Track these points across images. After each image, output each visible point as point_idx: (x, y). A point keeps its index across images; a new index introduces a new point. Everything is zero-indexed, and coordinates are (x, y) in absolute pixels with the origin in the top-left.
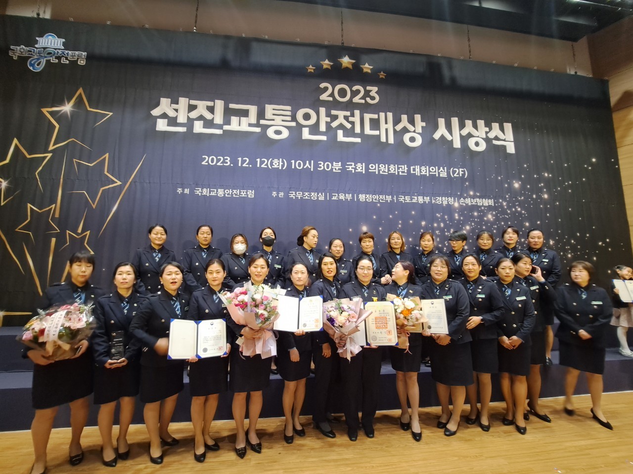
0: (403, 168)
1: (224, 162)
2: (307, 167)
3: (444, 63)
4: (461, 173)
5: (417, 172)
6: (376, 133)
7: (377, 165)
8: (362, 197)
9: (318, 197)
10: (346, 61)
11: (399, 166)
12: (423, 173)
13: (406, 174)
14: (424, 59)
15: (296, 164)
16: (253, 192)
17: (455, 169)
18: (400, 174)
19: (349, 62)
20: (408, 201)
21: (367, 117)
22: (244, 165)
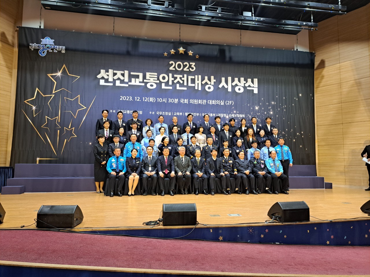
1: (129, 99)
2: (164, 101)
3: (227, 49)
4: (230, 103)
5: (211, 103)
6: (193, 85)
7: (193, 100)
9: (168, 114)
10: (181, 50)
11: (203, 100)
12: (213, 103)
13: (206, 104)
14: (217, 47)
15: (160, 100)
16: (142, 112)
17: (228, 101)
18: (203, 104)
19: (182, 50)
21: (190, 77)
22: (138, 100)
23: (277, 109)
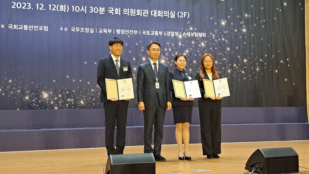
0: (146, 12)
1: (27, 7)
2: (83, 10)
4: (185, 15)
5: (155, 15)
7: (128, 9)
8: (118, 31)
9: (90, 31)
11: (143, 10)
12: (159, 15)
13: (148, 16)
15: (76, 9)
16: (47, 27)
17: (180, 13)
18: (144, 16)
20: (148, 34)
22: (41, 9)
23: (253, 25)
